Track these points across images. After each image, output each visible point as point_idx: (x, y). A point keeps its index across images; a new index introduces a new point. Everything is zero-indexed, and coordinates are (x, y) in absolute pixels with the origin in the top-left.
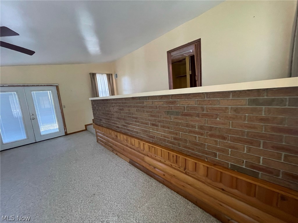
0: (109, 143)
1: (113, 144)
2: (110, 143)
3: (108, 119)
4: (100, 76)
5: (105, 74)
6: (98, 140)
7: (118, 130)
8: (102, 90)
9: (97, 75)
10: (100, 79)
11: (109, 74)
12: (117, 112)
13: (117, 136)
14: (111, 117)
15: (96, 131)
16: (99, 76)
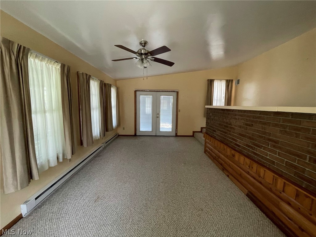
0: (219, 159)
1: (225, 163)
2: (222, 160)
3: (225, 133)
4: (218, 82)
5: (224, 81)
6: (205, 151)
7: (236, 149)
8: (217, 98)
9: (215, 82)
10: (218, 86)
11: (230, 80)
12: (240, 127)
13: (234, 156)
14: (230, 131)
15: (205, 141)
16: (216, 82)
